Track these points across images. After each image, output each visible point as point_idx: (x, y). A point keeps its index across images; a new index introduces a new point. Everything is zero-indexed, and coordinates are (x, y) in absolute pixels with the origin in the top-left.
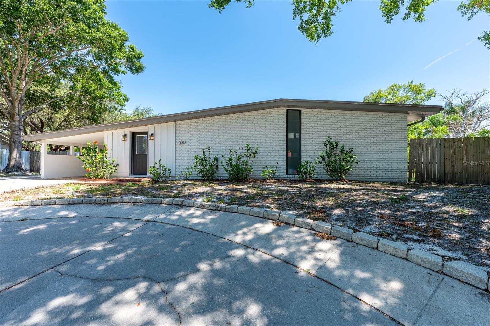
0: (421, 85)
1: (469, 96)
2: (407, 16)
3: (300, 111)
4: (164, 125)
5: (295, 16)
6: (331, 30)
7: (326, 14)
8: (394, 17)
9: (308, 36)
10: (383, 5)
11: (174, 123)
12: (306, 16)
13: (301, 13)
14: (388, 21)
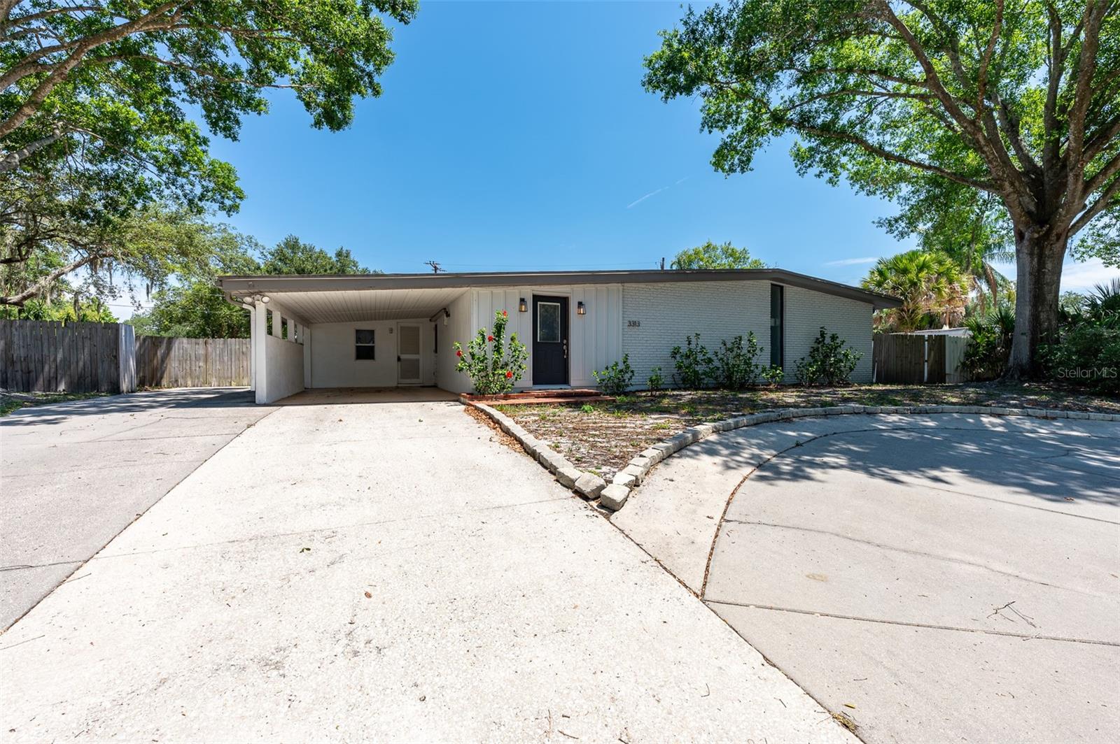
3: (782, 288)
4: (602, 288)
11: (620, 286)
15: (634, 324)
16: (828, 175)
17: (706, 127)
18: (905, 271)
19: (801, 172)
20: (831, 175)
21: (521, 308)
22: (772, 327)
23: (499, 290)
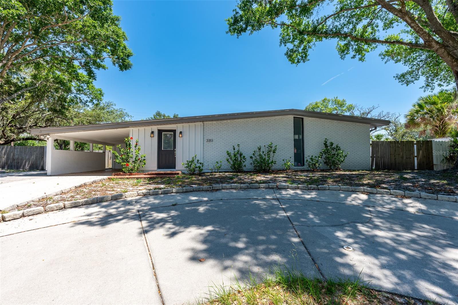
0: (344, 101)
1: (364, 109)
2: (354, 57)
3: (302, 119)
4: (192, 124)
5: (281, 44)
6: (308, 58)
7: (305, 46)
8: (346, 56)
9: (290, 60)
10: (338, 46)
11: (201, 123)
12: (290, 46)
13: (285, 43)
14: (342, 58)
15: (210, 141)
16: (358, 57)
17: (283, 44)
18: (434, 103)
19: (343, 57)
20: (360, 56)
21: (151, 135)
22: (295, 140)
23: (142, 129)
